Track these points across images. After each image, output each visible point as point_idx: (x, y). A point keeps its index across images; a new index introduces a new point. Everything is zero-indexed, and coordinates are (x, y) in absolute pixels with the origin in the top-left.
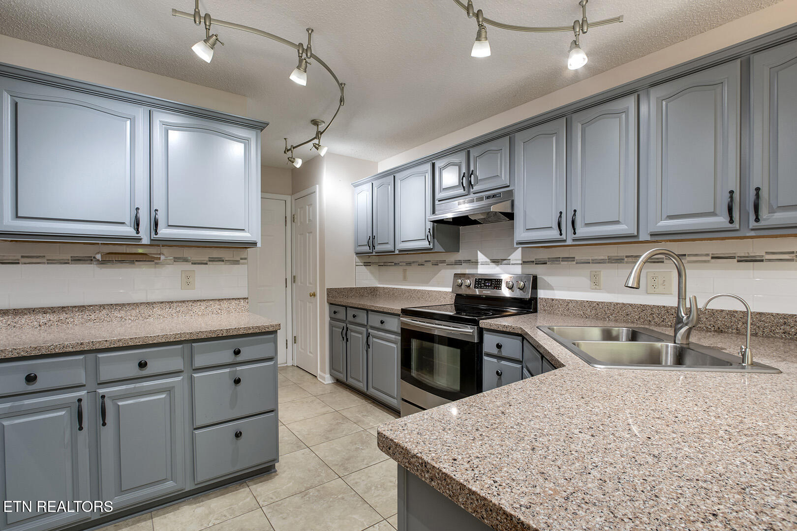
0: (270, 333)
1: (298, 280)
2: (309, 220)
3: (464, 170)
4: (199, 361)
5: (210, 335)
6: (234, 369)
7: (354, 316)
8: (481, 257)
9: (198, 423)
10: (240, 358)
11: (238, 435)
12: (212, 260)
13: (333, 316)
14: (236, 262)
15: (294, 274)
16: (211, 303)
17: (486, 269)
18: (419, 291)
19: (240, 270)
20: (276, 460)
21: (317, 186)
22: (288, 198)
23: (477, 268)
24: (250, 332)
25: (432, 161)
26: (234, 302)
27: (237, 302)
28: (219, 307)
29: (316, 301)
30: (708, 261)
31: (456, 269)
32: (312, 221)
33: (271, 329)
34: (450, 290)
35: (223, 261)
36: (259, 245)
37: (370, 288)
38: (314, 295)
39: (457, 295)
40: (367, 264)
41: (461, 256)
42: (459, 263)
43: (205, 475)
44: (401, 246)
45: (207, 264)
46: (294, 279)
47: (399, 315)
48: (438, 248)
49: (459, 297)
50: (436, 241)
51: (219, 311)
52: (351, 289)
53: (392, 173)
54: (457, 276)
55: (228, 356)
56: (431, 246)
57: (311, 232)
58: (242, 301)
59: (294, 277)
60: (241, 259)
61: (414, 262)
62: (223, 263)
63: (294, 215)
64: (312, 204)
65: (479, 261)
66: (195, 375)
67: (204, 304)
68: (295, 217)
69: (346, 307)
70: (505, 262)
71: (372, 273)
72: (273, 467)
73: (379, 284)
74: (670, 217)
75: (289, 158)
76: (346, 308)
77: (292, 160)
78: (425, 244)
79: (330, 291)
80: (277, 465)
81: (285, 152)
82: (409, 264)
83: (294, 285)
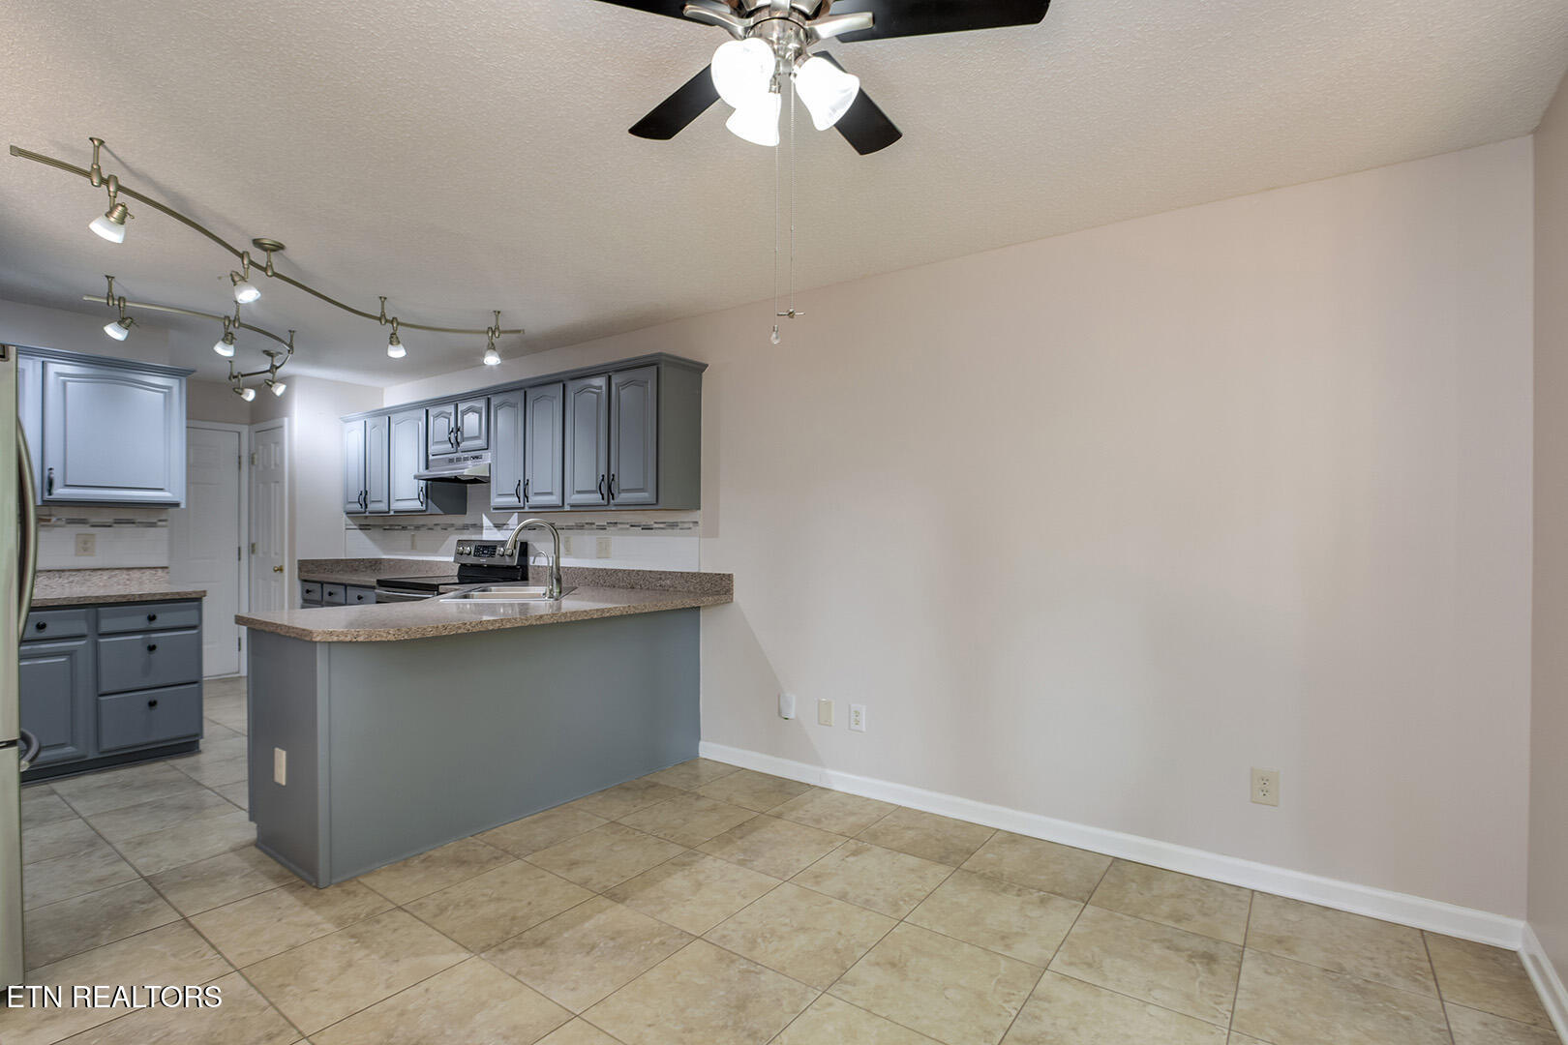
0: (195, 600)
1: (259, 548)
2: (276, 464)
3: (452, 425)
4: (106, 625)
5: (119, 600)
6: (147, 636)
7: (330, 594)
8: (486, 522)
9: (104, 689)
10: (155, 625)
11: (152, 704)
12: (119, 522)
13: (307, 596)
14: (153, 525)
15: (253, 541)
16: (117, 572)
17: (490, 534)
18: (428, 562)
19: (160, 534)
20: (199, 734)
21: (286, 419)
22: (245, 430)
23: (482, 533)
24: (168, 597)
25: (426, 406)
26: (148, 572)
27: (153, 572)
28: (127, 577)
29: (284, 579)
30: (628, 529)
31: (461, 534)
32: (280, 465)
33: (194, 596)
34: (452, 559)
35: (133, 523)
36: (183, 506)
37: (370, 561)
38: (281, 570)
39: (462, 564)
40: (363, 527)
41: (467, 519)
42: (465, 527)
43: (111, 743)
44: (396, 506)
45: (109, 526)
46: (252, 548)
47: (373, 588)
48: (433, 508)
49: (463, 566)
50: (429, 501)
51: (128, 582)
52: (338, 562)
53: (388, 413)
54: (460, 542)
55: (141, 622)
56: (424, 508)
57: (277, 482)
58: (160, 571)
59: (253, 545)
60: (160, 521)
61: (423, 525)
62: (133, 525)
63: (253, 454)
64: (279, 443)
65: (484, 525)
66: (101, 640)
67: (106, 575)
68: (256, 456)
69: (322, 583)
70: (505, 527)
71: (371, 539)
72: (197, 742)
73: (385, 554)
74: (579, 492)
75: (234, 389)
76: (322, 585)
77: (240, 391)
78: (416, 505)
79: (303, 564)
80: (201, 741)
81: (230, 378)
82: (417, 528)
83: (253, 556)
